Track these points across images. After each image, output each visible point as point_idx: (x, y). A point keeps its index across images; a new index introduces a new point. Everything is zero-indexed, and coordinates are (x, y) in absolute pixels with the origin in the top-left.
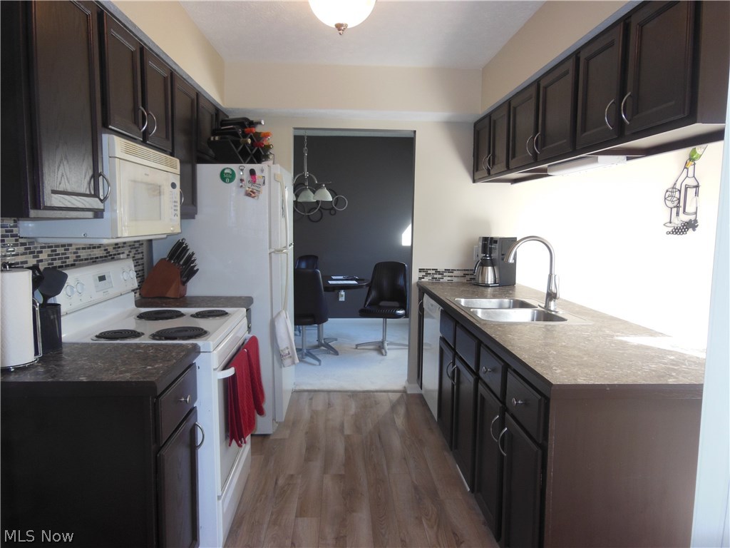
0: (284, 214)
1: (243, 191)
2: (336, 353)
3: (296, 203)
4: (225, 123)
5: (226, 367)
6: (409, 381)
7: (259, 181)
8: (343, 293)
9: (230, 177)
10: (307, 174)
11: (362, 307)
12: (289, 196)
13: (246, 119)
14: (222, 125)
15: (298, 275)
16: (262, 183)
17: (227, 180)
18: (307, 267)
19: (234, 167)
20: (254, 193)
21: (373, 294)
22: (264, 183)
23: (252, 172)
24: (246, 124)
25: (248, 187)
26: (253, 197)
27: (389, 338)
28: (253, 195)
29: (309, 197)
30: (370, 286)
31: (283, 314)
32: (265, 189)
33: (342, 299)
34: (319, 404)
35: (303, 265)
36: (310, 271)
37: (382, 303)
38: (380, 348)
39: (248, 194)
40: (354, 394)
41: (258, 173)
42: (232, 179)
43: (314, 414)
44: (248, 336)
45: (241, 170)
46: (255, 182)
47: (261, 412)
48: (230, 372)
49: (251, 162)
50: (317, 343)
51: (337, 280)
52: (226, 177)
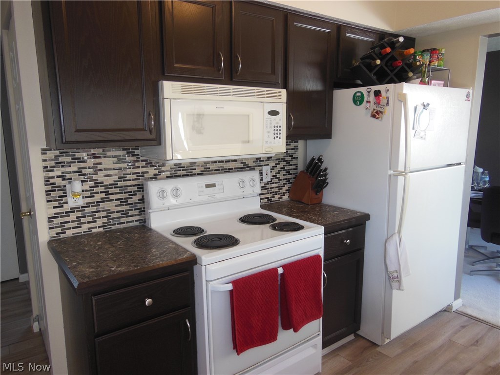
1: (368, 113)
7: (383, 101)
9: (360, 99)
16: (385, 104)
17: (358, 103)
19: (363, 90)
20: (378, 114)
22: (388, 103)
23: (377, 94)
24: (386, 45)
25: (374, 107)
26: (377, 118)
28: (378, 116)
31: (395, 237)
32: (388, 111)
39: (373, 116)
41: (383, 94)
42: (361, 102)
45: (368, 91)
46: (379, 104)
52: (358, 100)
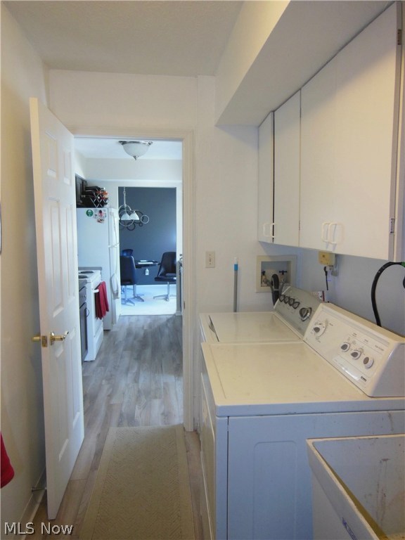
0: (115, 230)
1: (96, 220)
2: (143, 301)
3: (120, 221)
4: (87, 188)
5: (96, 289)
6: (177, 310)
7: (104, 215)
8: (147, 270)
9: (91, 213)
10: (125, 205)
11: (156, 276)
12: (117, 219)
13: (97, 187)
14: (86, 189)
15: (122, 259)
18: (127, 255)
19: (92, 209)
20: (101, 221)
21: (162, 270)
22: (106, 216)
23: (100, 212)
24: (96, 189)
25: (99, 218)
26: (101, 223)
27: (170, 294)
29: (127, 217)
30: (161, 265)
31: (115, 275)
32: (106, 219)
33: (147, 274)
34: (133, 320)
35: (125, 254)
36: (128, 257)
37: (167, 274)
38: (166, 298)
39: (99, 221)
40: (150, 316)
41: (103, 212)
42: (91, 215)
43: (131, 323)
44: (101, 281)
45: (95, 210)
46: (102, 216)
47: (108, 310)
48: (97, 291)
49: (100, 207)
50: (133, 297)
51: (143, 262)
52: (89, 214)
